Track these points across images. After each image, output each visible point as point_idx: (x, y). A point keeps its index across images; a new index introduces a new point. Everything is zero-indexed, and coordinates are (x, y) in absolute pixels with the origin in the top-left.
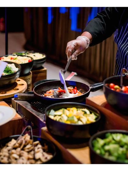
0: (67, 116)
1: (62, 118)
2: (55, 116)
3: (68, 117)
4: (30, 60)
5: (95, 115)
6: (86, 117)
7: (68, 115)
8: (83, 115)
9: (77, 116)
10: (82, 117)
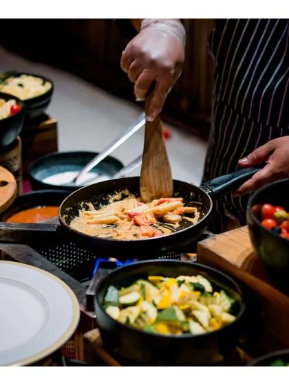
0: (155, 305)
1: (143, 316)
2: (123, 307)
3: (160, 311)
4: (15, 107)
5: (229, 295)
6: (207, 305)
7: (157, 302)
8: (198, 300)
9: (183, 304)
10: (197, 309)
